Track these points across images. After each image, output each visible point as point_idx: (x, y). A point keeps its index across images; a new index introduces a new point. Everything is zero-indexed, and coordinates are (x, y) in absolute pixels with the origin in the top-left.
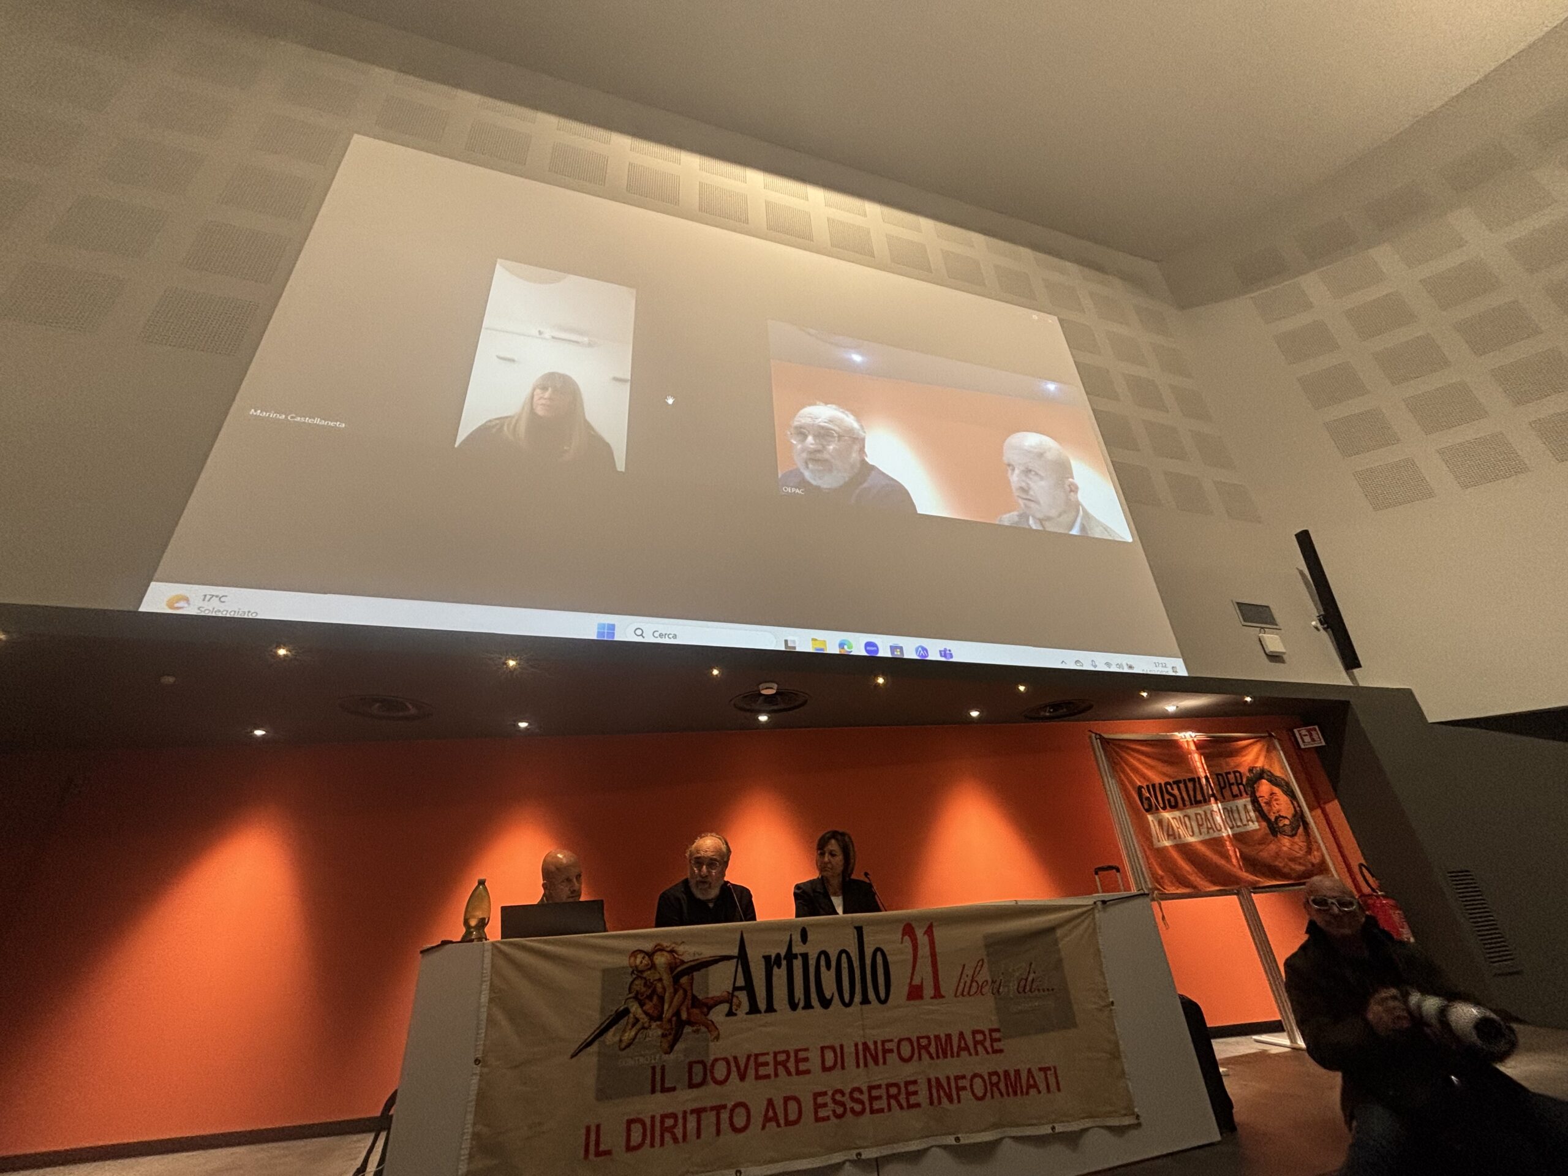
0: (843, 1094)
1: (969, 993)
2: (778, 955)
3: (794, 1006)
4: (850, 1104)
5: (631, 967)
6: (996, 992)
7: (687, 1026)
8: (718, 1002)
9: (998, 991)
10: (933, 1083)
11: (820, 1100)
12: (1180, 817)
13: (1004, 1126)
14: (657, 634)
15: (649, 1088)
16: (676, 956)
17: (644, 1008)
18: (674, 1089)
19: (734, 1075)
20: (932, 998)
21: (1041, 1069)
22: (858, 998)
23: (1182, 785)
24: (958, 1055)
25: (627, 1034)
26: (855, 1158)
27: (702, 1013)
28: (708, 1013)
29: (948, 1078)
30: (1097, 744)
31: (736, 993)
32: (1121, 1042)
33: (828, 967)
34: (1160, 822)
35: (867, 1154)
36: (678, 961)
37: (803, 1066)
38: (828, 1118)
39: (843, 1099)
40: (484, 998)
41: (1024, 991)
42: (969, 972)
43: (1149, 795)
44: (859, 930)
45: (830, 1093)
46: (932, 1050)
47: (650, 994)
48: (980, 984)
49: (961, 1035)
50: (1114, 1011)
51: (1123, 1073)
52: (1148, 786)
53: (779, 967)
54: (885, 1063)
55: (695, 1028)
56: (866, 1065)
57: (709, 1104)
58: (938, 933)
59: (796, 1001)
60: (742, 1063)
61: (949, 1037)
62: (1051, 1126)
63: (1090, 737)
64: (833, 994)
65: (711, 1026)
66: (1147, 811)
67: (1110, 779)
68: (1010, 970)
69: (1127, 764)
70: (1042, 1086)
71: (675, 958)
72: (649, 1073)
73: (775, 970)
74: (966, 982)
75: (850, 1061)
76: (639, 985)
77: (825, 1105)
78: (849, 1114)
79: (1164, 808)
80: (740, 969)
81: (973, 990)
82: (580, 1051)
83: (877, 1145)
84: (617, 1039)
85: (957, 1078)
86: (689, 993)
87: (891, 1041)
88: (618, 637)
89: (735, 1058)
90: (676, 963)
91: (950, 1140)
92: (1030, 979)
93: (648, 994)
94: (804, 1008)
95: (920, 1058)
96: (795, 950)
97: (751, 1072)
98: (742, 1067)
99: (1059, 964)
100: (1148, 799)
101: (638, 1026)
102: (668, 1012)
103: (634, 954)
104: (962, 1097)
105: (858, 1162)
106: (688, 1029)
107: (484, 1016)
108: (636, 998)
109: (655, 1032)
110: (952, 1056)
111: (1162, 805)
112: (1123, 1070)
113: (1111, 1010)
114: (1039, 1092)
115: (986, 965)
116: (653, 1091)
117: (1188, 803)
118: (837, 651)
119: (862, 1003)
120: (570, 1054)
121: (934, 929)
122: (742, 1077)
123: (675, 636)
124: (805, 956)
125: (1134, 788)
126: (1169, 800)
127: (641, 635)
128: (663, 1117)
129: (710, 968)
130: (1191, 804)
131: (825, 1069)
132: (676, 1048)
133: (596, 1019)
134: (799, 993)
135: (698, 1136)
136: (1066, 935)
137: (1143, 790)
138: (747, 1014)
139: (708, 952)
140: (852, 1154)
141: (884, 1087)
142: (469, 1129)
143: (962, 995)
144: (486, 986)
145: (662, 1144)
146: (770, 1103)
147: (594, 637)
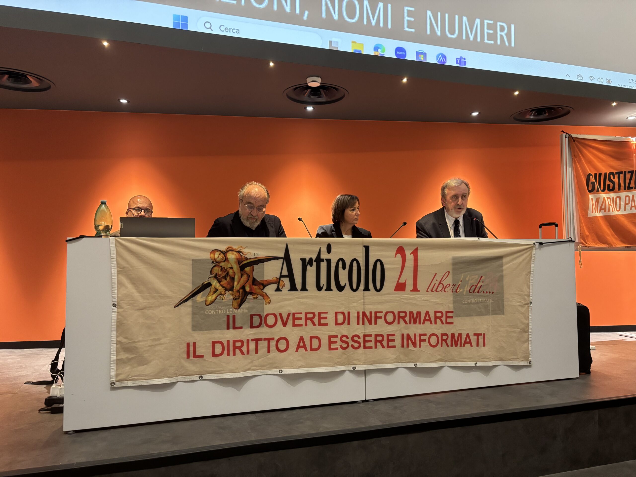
0: (347, 338)
1: (436, 290)
2: (311, 259)
3: (319, 288)
4: (351, 343)
5: (211, 259)
6: (455, 291)
7: (249, 295)
8: (270, 283)
9: (456, 292)
10: (405, 336)
11: (333, 340)
12: (613, 198)
13: (446, 361)
14: (222, 28)
15: (226, 327)
16: (242, 254)
17: (222, 283)
18: (241, 328)
19: (279, 321)
20: (411, 291)
21: (475, 334)
22: (362, 287)
23: (622, 176)
24: (423, 323)
25: (210, 297)
26: (352, 369)
27: (260, 288)
28: (263, 289)
29: (415, 335)
30: (565, 141)
31: (282, 279)
32: (530, 324)
33: (344, 268)
34: (597, 200)
35: (358, 368)
36: (243, 257)
37: (323, 321)
38: (337, 349)
39: (347, 340)
40: (114, 270)
41: (474, 292)
42: (438, 278)
43: (594, 180)
44: (367, 248)
45: (339, 337)
46: (407, 319)
47: (225, 276)
48: (444, 286)
49: (427, 313)
50: (530, 307)
51: (528, 340)
52: (596, 175)
53: (311, 265)
54: (376, 323)
55: (254, 296)
56: (363, 324)
57: (263, 337)
58: (420, 254)
59: (321, 286)
60: (285, 317)
61: (419, 313)
62: (475, 362)
63: (561, 136)
64: (346, 284)
65: (265, 296)
66: (590, 191)
67: (568, 167)
68: (467, 279)
69: (583, 156)
70: (474, 343)
71: (241, 256)
72: (225, 319)
73: (309, 267)
74: (435, 284)
75: (353, 320)
76: (217, 270)
77: (336, 342)
78: (350, 348)
79: (603, 191)
80: (285, 265)
81: (440, 289)
82: (180, 304)
83: (365, 363)
84: (204, 299)
85: (420, 335)
86: (251, 276)
87: (382, 312)
88: (191, 28)
89: (281, 315)
90: (242, 259)
91: (412, 365)
92: (479, 285)
93: (224, 275)
94: (326, 290)
95: (399, 323)
96: (322, 257)
97: (290, 322)
98: (285, 320)
99: (501, 279)
100: (593, 183)
101: (218, 293)
102: (237, 286)
103: (214, 251)
104: (422, 345)
105: (354, 371)
106: (250, 297)
107: (115, 281)
108: (216, 277)
109: (229, 296)
110: (420, 323)
111: (602, 189)
112: (528, 339)
113: (529, 306)
114: (471, 346)
115: (450, 276)
116: (228, 328)
117: (622, 188)
118: (372, 53)
119: (364, 290)
120: (175, 305)
121: (419, 251)
122: (285, 324)
123: (238, 31)
124: (329, 261)
125: (584, 174)
126: (609, 185)
127: (210, 28)
128: (235, 342)
129: (265, 263)
130: (625, 189)
131: (337, 324)
132: (242, 306)
133: (189, 288)
134: (323, 281)
135: (257, 352)
136: (509, 262)
137: (591, 176)
138: (289, 291)
139: (263, 254)
140: (351, 368)
141: (373, 336)
142: (114, 339)
143: (432, 291)
144: (114, 264)
145: (234, 354)
146: (302, 339)
147: (171, 26)
